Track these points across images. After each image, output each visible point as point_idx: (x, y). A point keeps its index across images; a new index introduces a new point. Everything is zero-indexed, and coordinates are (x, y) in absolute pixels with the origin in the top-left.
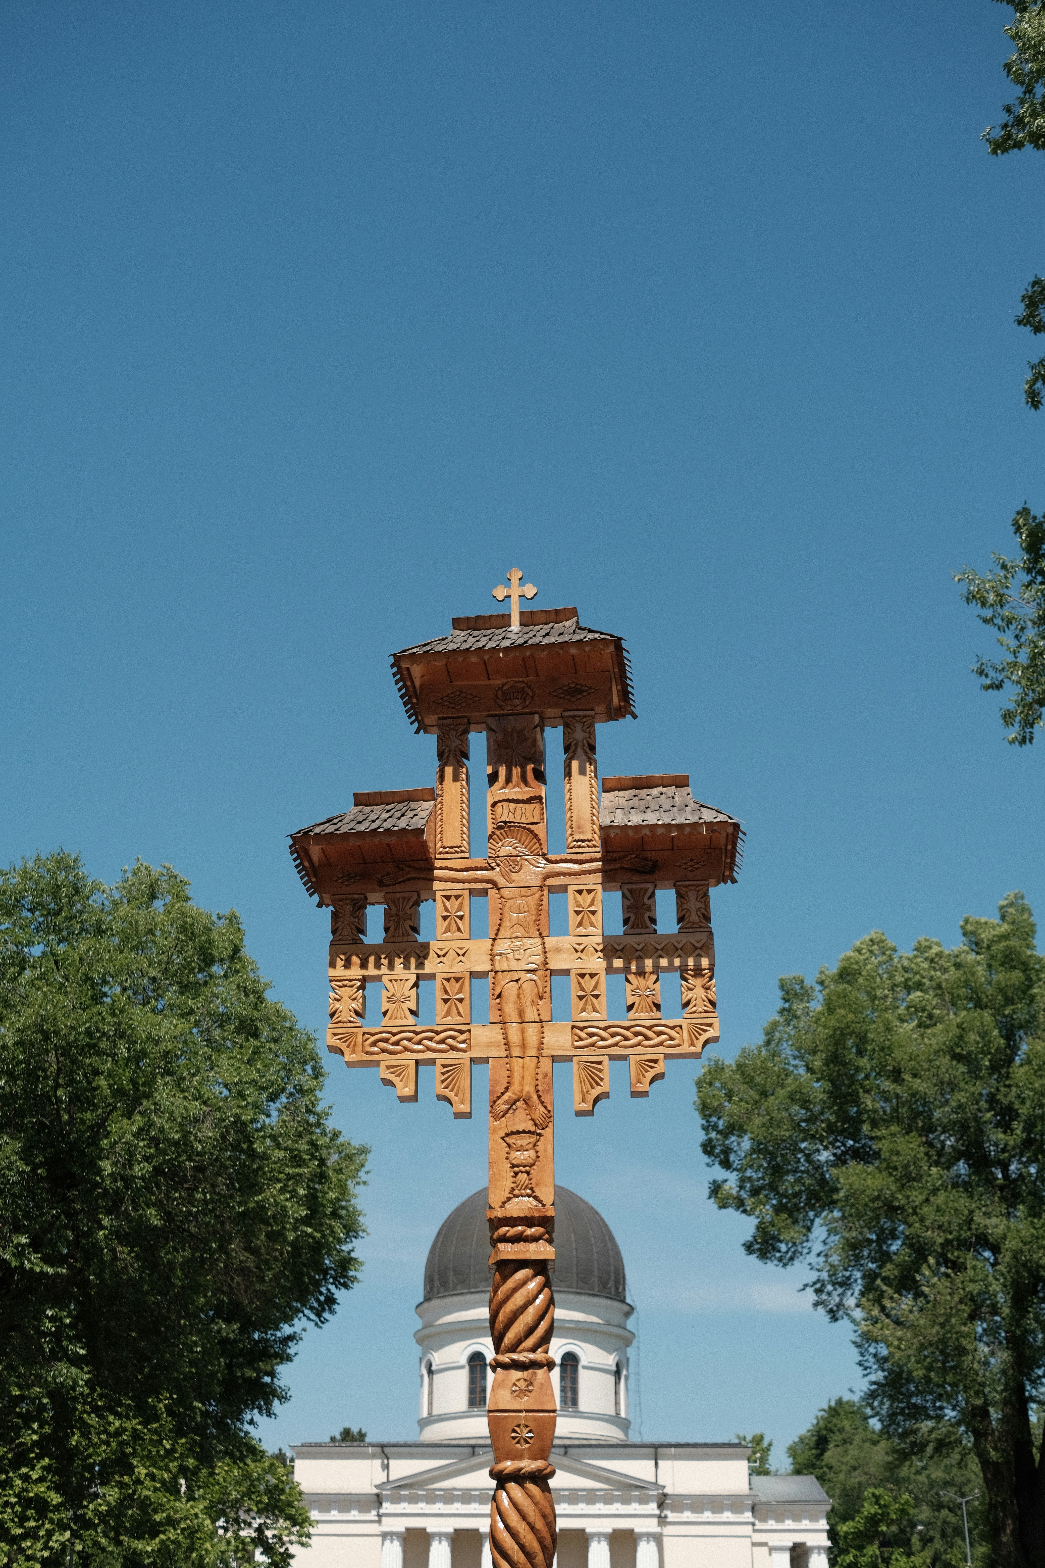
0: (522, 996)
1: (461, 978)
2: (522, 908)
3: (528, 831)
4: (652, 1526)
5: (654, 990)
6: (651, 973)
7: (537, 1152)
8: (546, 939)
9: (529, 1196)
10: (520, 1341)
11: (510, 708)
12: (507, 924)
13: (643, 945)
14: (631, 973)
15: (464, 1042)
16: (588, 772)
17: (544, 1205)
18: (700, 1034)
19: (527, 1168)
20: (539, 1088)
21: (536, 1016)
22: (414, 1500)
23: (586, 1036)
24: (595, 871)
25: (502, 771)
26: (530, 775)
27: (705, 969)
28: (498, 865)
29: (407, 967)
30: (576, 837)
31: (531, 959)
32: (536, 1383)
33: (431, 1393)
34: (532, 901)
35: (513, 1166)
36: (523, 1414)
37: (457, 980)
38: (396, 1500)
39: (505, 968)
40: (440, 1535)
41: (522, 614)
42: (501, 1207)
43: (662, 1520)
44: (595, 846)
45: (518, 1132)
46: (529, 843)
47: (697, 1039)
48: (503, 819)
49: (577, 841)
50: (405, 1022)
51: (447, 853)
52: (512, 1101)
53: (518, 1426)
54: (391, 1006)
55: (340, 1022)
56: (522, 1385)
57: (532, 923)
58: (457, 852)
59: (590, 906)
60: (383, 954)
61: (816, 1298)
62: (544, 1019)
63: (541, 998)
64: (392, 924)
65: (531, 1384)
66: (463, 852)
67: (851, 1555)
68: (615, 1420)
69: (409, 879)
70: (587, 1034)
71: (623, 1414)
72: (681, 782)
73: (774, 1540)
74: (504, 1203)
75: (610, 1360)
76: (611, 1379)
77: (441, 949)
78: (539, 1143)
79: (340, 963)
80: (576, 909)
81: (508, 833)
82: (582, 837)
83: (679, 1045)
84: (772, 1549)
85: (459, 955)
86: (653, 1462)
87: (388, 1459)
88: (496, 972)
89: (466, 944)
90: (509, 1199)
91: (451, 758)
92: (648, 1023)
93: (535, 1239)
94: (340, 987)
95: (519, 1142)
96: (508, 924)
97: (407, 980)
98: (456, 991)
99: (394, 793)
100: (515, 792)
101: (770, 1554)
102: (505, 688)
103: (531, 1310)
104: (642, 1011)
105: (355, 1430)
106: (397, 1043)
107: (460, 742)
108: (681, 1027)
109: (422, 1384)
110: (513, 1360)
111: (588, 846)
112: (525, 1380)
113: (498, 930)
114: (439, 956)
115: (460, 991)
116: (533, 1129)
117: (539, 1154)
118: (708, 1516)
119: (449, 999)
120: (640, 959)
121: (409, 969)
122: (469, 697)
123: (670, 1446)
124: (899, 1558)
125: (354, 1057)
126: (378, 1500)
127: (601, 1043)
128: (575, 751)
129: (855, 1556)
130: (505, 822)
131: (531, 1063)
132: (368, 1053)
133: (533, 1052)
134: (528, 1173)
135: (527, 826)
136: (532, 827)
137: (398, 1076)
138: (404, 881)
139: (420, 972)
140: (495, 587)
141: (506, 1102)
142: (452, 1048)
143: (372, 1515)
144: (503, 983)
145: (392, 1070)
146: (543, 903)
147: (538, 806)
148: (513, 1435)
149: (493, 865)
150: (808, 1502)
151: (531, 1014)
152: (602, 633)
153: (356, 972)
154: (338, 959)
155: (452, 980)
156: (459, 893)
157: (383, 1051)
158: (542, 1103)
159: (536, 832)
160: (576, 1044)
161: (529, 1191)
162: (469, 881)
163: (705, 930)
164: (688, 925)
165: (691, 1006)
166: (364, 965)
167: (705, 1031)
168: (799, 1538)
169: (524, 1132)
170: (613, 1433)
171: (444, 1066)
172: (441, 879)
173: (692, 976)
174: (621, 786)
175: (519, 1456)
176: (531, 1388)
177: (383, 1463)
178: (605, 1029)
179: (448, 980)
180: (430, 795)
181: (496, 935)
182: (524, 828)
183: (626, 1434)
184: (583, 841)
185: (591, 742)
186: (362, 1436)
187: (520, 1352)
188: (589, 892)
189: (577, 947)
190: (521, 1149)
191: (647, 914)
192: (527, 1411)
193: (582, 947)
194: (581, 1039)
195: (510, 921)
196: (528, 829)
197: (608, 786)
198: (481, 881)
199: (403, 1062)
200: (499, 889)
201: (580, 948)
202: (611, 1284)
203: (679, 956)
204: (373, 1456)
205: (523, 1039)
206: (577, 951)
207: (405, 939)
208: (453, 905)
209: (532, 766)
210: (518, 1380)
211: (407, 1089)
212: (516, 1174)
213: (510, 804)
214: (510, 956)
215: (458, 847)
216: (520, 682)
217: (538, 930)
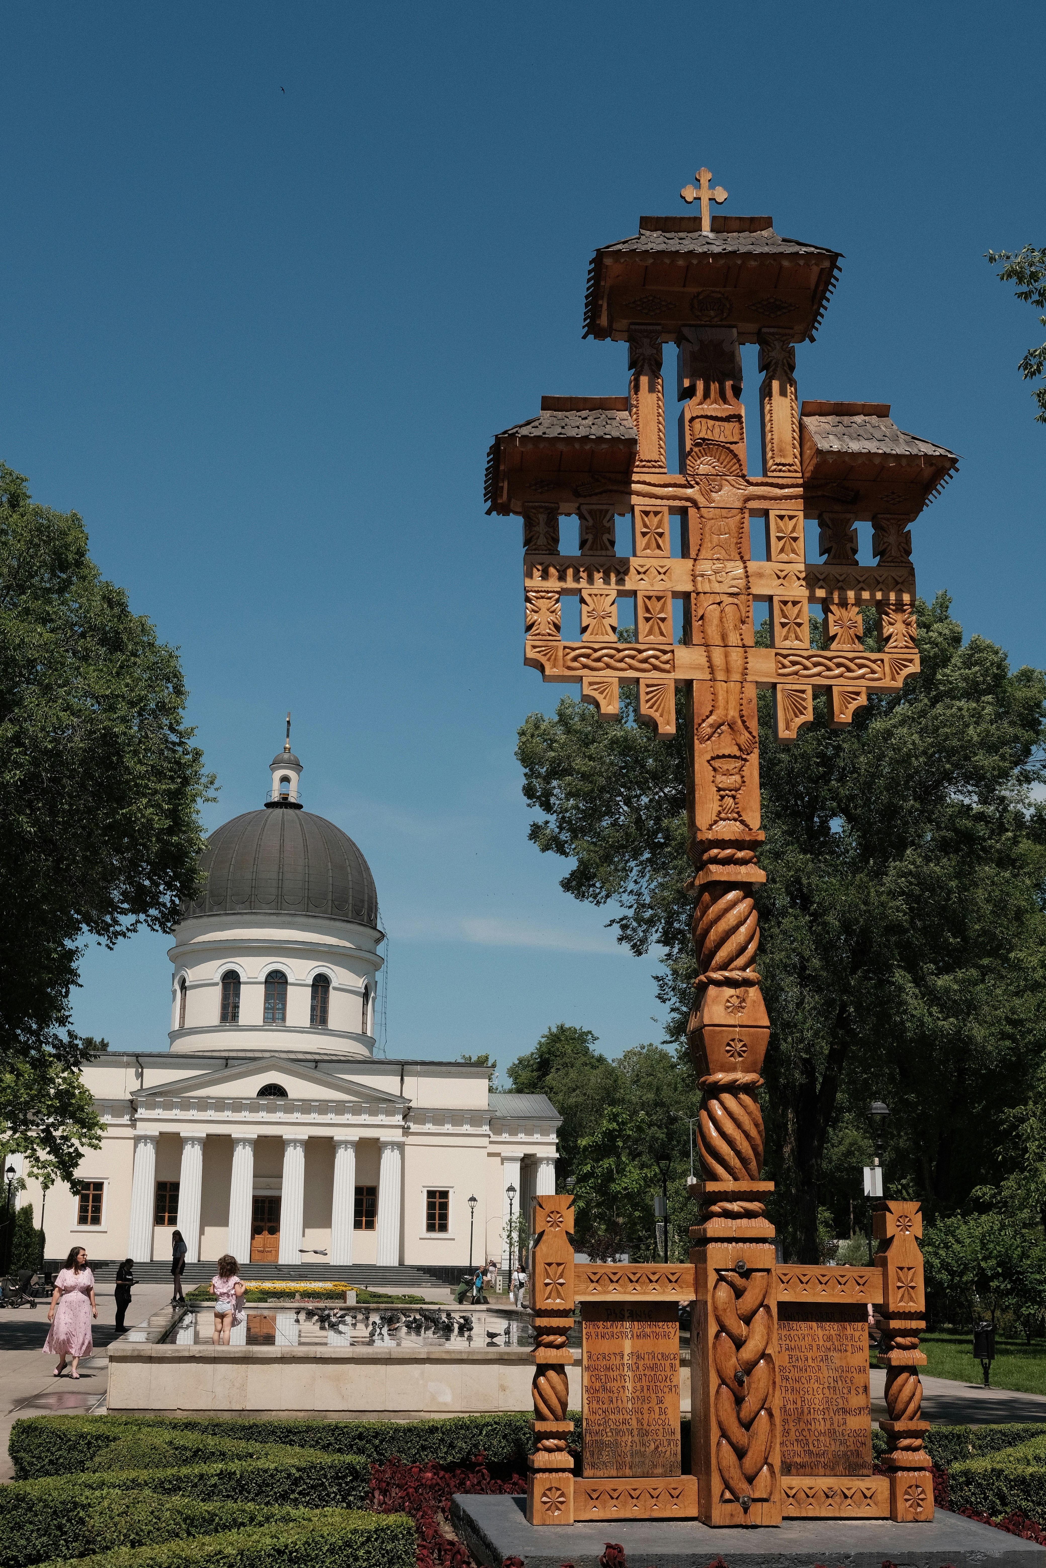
0: (724, 619)
1: (662, 597)
2: (722, 530)
3: (726, 450)
4: (396, 1135)
5: (856, 622)
6: (853, 605)
7: (742, 777)
8: (748, 563)
9: (735, 820)
10: (732, 960)
11: (707, 319)
12: (707, 545)
13: (845, 576)
14: (834, 604)
15: (667, 662)
16: (789, 394)
17: (750, 829)
18: (901, 670)
19: (733, 792)
20: (744, 713)
21: (739, 641)
22: (168, 1107)
23: (789, 664)
24: (795, 497)
25: (700, 385)
26: (729, 393)
27: (906, 605)
28: (697, 483)
29: (607, 581)
30: (778, 461)
31: (735, 582)
32: (748, 1000)
33: (183, 1007)
34: (733, 522)
35: (720, 790)
36: (737, 1029)
37: (659, 599)
38: (151, 1106)
39: (708, 589)
40: (193, 1139)
41: (714, 219)
42: (708, 829)
43: (406, 1131)
44: (796, 471)
45: (724, 756)
46: (729, 462)
47: (898, 674)
48: (701, 436)
49: (778, 465)
50: (606, 638)
51: (644, 466)
52: (716, 725)
53: (733, 1040)
54: (593, 622)
55: (539, 634)
56: (734, 1000)
57: (733, 546)
58: (654, 467)
59: (792, 532)
60: (582, 566)
61: (621, 933)
62: (747, 643)
63: (743, 622)
64: (590, 537)
65: (744, 1000)
66: (661, 467)
67: (589, 1166)
68: (362, 1038)
69: (605, 492)
70: (790, 662)
71: (369, 1034)
72: (882, 412)
73: (507, 1151)
74: (711, 825)
75: (359, 983)
76: (360, 1000)
77: (642, 566)
78: (744, 768)
79: (537, 574)
80: (778, 534)
81: (707, 451)
82: (783, 461)
83: (880, 679)
84: (504, 1160)
85: (660, 573)
86: (400, 1078)
87: (142, 1068)
88: (698, 594)
89: (667, 563)
90: (716, 822)
91: (646, 367)
92: (851, 655)
93: (744, 862)
94: (537, 598)
95: (725, 767)
96: (709, 545)
97: (607, 595)
98: (658, 609)
99: (585, 399)
100: (714, 409)
101: (502, 1164)
102: (701, 297)
103: (743, 929)
104: (844, 643)
105: (97, 1040)
106: (598, 660)
107: (655, 351)
108: (882, 661)
109: (174, 999)
110: (726, 978)
111: (790, 471)
112: (738, 997)
113: (699, 550)
114: (639, 573)
115: (662, 610)
116: (738, 754)
117: (745, 779)
118: (448, 1128)
119: (651, 618)
120: (842, 590)
121: (609, 584)
122: (664, 303)
123: (416, 1063)
124: (633, 1170)
125: (556, 671)
126: (132, 1106)
127: (806, 672)
128: (775, 371)
129: (593, 1167)
130: (704, 439)
131: (734, 687)
132: (570, 668)
133: (736, 677)
134: (734, 797)
135: (728, 445)
136: (732, 447)
137: (601, 693)
138: (601, 493)
139: (621, 588)
140: (684, 187)
141: (711, 726)
142: (655, 668)
143: (126, 1120)
144: (706, 605)
145: (596, 687)
146: (744, 525)
147: (737, 424)
148: (728, 1048)
149: (692, 483)
150: (540, 1118)
151: (733, 639)
152: (816, 248)
153: (553, 584)
154: (535, 570)
155: (654, 599)
156: (658, 509)
157: (585, 666)
158: (747, 728)
159: (736, 452)
160: (780, 671)
161: (736, 815)
162: (668, 498)
163: (907, 565)
164: (889, 559)
165: (891, 641)
166: (562, 578)
167: (906, 666)
168: (530, 1150)
169: (729, 756)
170: (358, 1050)
171: (648, 686)
172: (639, 494)
173: (893, 611)
174: (822, 410)
175: (732, 1069)
176: (744, 1004)
177: (137, 1071)
178: (808, 658)
179: (649, 598)
180: (626, 404)
181: (697, 555)
182: (723, 447)
183: (371, 1052)
184: (784, 465)
185: (791, 363)
186: (104, 1045)
187: (732, 970)
188: (791, 518)
189: (779, 573)
190: (728, 773)
191: (849, 545)
192: (741, 1026)
193: (784, 574)
194: (784, 667)
195: (711, 542)
196: (728, 448)
197: (808, 409)
198: (681, 499)
199: (606, 680)
200: (698, 508)
201: (782, 574)
202: (364, 911)
203: (881, 590)
204: (127, 1065)
205: (727, 663)
206: (779, 577)
207: (604, 553)
208: (653, 521)
209: (731, 382)
210: (732, 997)
211: (610, 707)
212: (722, 797)
213: (709, 421)
214: (712, 578)
215: (656, 462)
216: (717, 292)
217: (740, 553)
